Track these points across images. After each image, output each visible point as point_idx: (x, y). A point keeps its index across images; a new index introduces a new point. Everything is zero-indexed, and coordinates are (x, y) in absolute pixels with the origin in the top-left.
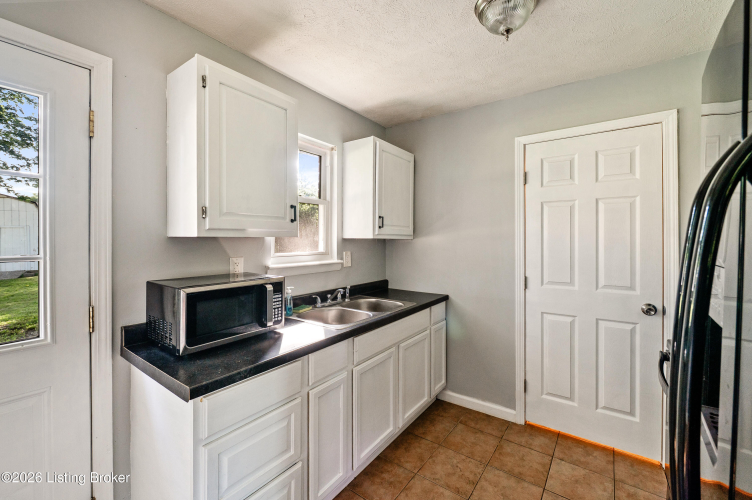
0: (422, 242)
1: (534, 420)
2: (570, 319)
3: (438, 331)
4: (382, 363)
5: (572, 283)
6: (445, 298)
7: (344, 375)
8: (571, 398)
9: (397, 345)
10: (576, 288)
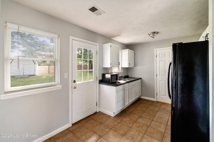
0: (136, 68)
1: (158, 100)
2: (165, 82)
3: (140, 84)
4: (132, 88)
5: (165, 75)
6: (141, 79)
7: (128, 88)
8: (165, 96)
9: (134, 85)
10: (166, 76)
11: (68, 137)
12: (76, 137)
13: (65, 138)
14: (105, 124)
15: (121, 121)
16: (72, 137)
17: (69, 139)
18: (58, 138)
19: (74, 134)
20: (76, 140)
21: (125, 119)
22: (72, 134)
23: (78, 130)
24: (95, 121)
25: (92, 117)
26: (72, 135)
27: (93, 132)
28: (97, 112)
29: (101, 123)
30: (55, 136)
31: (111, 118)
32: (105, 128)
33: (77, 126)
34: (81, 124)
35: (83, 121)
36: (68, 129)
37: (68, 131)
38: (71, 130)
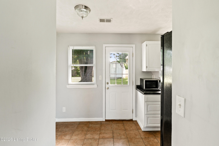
11: (97, 126)
12: (100, 129)
13: (94, 126)
14: (128, 132)
15: (145, 138)
18: (92, 124)
19: (101, 126)
20: (98, 130)
21: (152, 139)
23: (105, 125)
24: (123, 126)
25: (124, 122)
26: (99, 126)
27: (112, 132)
28: (133, 120)
29: (125, 130)
30: (92, 122)
31: (139, 130)
32: (123, 135)
33: (108, 122)
34: (111, 122)
35: (115, 122)
36: (101, 122)
37: (100, 123)
38: (102, 123)
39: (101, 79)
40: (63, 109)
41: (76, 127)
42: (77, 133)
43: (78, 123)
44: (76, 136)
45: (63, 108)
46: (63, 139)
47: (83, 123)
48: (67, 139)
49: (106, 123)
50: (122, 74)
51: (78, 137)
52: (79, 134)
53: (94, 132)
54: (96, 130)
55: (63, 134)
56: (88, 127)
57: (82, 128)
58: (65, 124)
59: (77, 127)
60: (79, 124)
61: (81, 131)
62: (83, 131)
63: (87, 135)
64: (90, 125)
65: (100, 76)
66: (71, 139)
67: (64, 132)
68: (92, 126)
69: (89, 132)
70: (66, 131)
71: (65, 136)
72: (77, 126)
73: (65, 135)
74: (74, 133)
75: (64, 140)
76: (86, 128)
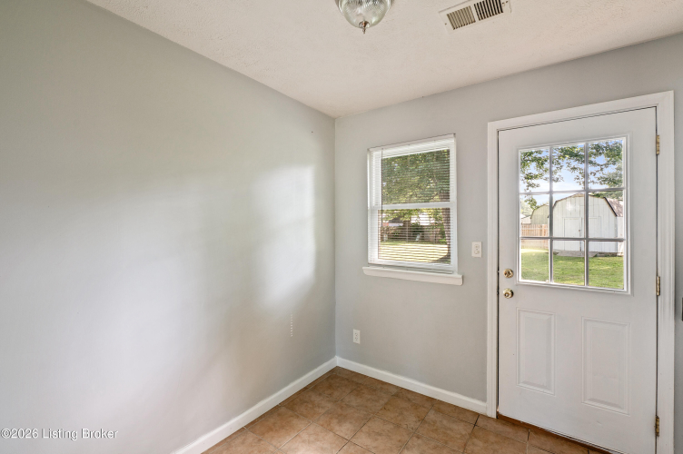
11: (454, 426)
12: (465, 445)
13: (445, 422)
16: (459, 436)
17: (448, 432)
18: (439, 411)
19: (472, 435)
20: (456, 448)
22: (470, 431)
23: (492, 438)
26: (464, 433)
30: (441, 403)
33: (508, 430)
34: (522, 435)
35: (543, 439)
36: (478, 415)
37: (472, 420)
38: (481, 422)
39: (480, 255)
40: (354, 336)
41: (382, 402)
42: (376, 425)
43: (394, 391)
44: (369, 435)
45: (355, 331)
46: (331, 430)
47: (409, 396)
48: (342, 434)
49: (500, 427)
50: (587, 239)
51: (374, 445)
52: (380, 435)
53: (435, 448)
54: (446, 443)
55: (339, 411)
56: (423, 420)
57: (401, 414)
58: (355, 379)
59: (386, 404)
60: (397, 395)
61: (392, 426)
62: (398, 426)
63: (408, 449)
64: (432, 416)
65: (474, 244)
66: (354, 440)
67: (342, 408)
68: (435, 422)
69: (420, 441)
70: (349, 406)
71: (340, 423)
72: (386, 400)
73: (342, 418)
74: (369, 424)
75: (331, 434)
76: (411, 421)
